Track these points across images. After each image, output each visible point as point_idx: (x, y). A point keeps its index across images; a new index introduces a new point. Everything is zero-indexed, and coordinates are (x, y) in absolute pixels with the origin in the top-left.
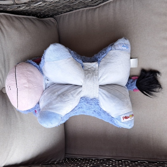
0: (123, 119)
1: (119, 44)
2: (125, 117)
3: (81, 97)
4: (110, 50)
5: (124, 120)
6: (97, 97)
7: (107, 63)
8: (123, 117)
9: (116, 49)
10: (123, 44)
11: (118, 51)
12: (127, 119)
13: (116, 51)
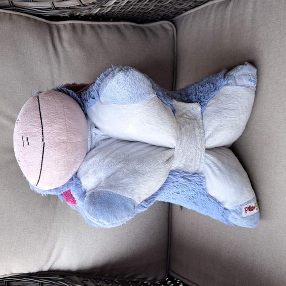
0: (246, 211)
1: (243, 75)
2: (248, 208)
3: (172, 169)
4: (225, 84)
5: (246, 213)
6: (201, 170)
7: (221, 109)
8: (245, 208)
9: (237, 85)
10: (249, 75)
11: (242, 88)
12: (252, 212)
13: (238, 87)
